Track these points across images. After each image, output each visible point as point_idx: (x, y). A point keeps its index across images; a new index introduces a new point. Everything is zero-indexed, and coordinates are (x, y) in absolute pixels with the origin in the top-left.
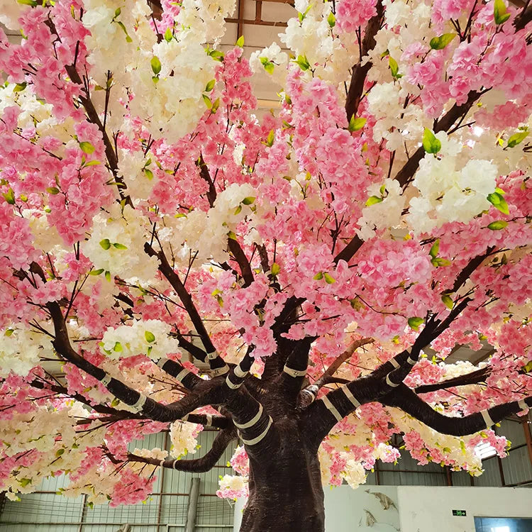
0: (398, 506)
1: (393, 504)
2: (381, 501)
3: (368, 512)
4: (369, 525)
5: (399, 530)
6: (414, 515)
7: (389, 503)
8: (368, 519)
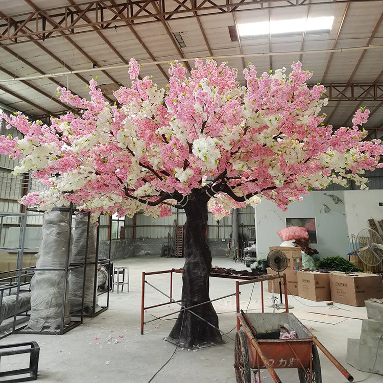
0: (344, 201)
1: (341, 201)
2: (333, 199)
3: (325, 205)
4: (326, 212)
5: (345, 214)
6: (354, 206)
7: (338, 200)
8: (325, 209)
